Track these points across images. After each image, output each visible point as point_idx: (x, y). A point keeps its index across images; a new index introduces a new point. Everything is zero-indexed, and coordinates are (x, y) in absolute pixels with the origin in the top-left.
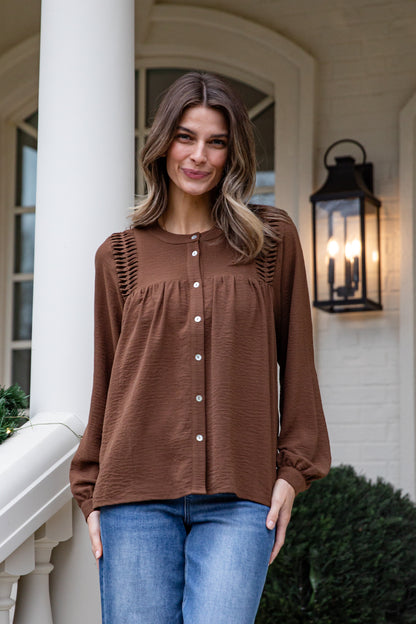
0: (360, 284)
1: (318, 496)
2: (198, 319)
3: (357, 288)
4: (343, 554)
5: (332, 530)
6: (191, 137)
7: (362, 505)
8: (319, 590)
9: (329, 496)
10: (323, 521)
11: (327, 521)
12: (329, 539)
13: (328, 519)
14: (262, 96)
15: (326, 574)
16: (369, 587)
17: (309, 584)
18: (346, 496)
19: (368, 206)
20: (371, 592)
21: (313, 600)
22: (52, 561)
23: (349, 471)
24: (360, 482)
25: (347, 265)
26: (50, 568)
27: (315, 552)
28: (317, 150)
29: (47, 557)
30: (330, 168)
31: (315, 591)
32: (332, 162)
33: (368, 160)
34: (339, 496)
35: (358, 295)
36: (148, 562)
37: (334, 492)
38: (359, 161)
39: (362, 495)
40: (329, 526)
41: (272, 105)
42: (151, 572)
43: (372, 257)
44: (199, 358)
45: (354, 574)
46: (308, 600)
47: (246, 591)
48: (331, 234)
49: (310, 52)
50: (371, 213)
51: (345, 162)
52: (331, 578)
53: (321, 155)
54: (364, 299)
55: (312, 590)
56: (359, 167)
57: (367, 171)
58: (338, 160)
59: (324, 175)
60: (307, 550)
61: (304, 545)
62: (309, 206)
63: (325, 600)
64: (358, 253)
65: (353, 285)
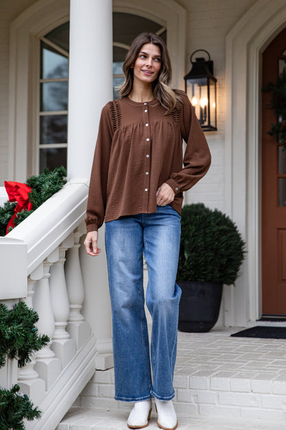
0: (207, 119)
1: (188, 217)
2: (148, 140)
3: (205, 120)
4: (200, 242)
5: (195, 232)
6: (146, 56)
7: (208, 221)
8: (188, 259)
9: (193, 217)
10: (190, 228)
11: (193, 228)
12: (193, 236)
13: (193, 227)
14: (161, 27)
15: (192, 252)
16: (211, 258)
17: (184, 256)
18: (201, 216)
19: (211, 81)
20: (212, 260)
21: (186, 264)
22: (80, 243)
23: (202, 206)
24: (207, 210)
25: (201, 109)
26: (79, 246)
27: (187, 242)
28: (187, 54)
29: (78, 241)
30: (193, 63)
32: (194, 60)
33: (211, 59)
34: (198, 217)
35: (206, 124)
37: (196, 215)
38: (207, 60)
39: (208, 216)
40: (194, 230)
41: (166, 31)
43: (213, 106)
44: (148, 156)
45: (204, 252)
46: (183, 264)
48: (193, 95)
49: (183, 6)
50: (212, 84)
51: (200, 60)
52: (194, 254)
53: (188, 56)
54: (209, 125)
55: (185, 260)
56: (207, 62)
57: (210, 64)
58: (197, 59)
59: (190, 67)
62: (184, 81)
63: (191, 263)
64: (206, 104)
65: (204, 119)
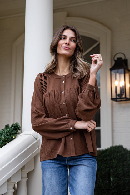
0: (124, 93)
1: (112, 154)
3: (123, 94)
4: (120, 171)
5: (117, 164)
7: (125, 157)
8: (113, 182)
9: (116, 154)
10: (114, 161)
11: (115, 162)
12: (115, 167)
13: (115, 161)
14: (96, 41)
15: (115, 177)
16: (128, 181)
17: (110, 180)
18: (121, 154)
19: (126, 71)
20: (128, 182)
21: (111, 185)
22: (27, 177)
23: (121, 147)
24: (125, 150)
25: (121, 88)
26: (27, 179)
27: (112, 171)
29: (26, 175)
30: (115, 61)
31: (112, 182)
32: (116, 59)
33: (126, 58)
34: (118, 154)
35: (124, 96)
36: (54, 178)
37: (117, 153)
38: (123, 58)
39: (126, 154)
40: (116, 163)
42: (55, 182)
43: (128, 86)
45: (123, 177)
46: (110, 185)
47: (90, 184)
48: (116, 79)
49: (109, 29)
50: (127, 73)
51: (120, 59)
52: (117, 178)
53: (112, 57)
54: (125, 97)
55: (111, 182)
56: (123, 60)
57: (126, 61)
58: (118, 58)
59: (114, 63)
60: (109, 170)
61: (109, 168)
62: (109, 72)
63: (115, 185)
64: (124, 84)
65: (122, 93)
